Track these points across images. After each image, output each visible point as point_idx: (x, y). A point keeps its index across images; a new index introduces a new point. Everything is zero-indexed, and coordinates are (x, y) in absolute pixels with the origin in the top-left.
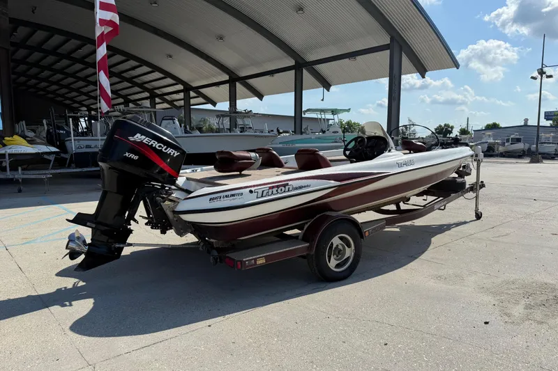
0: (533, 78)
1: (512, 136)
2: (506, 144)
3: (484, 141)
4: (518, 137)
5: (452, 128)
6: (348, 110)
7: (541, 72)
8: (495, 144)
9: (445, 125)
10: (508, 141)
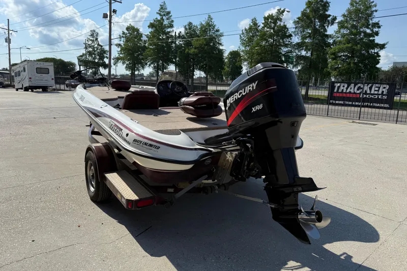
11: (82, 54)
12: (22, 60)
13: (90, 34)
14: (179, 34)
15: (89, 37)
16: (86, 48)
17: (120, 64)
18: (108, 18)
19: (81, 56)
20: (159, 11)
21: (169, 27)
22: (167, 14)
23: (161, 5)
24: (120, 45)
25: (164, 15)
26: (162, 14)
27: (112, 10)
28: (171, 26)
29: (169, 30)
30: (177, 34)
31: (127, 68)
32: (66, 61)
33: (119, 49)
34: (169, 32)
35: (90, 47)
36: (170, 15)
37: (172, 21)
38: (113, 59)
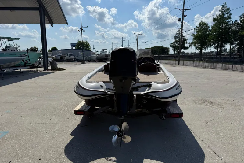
0: (78, 31)
1: (69, 53)
2: (67, 56)
3: (58, 55)
4: (71, 53)
5: (38, 49)
6: (19, 39)
7: (81, 29)
8: (63, 56)
9: (34, 47)
10: (67, 55)
11: (172, 43)
12: (146, 48)
13: (178, 31)
14: (235, 22)
15: (177, 32)
16: (175, 39)
17: (193, 47)
18: (181, 21)
19: (172, 44)
20: (221, 9)
21: (227, 19)
22: (227, 10)
23: (222, 5)
24: (194, 35)
25: (225, 11)
26: (223, 11)
27: (184, 15)
28: (230, 18)
29: (228, 21)
30: (233, 23)
31: (198, 48)
32: (164, 47)
33: (193, 38)
34: (228, 22)
35: (177, 38)
36: (229, 10)
37: (231, 14)
38: (189, 44)
